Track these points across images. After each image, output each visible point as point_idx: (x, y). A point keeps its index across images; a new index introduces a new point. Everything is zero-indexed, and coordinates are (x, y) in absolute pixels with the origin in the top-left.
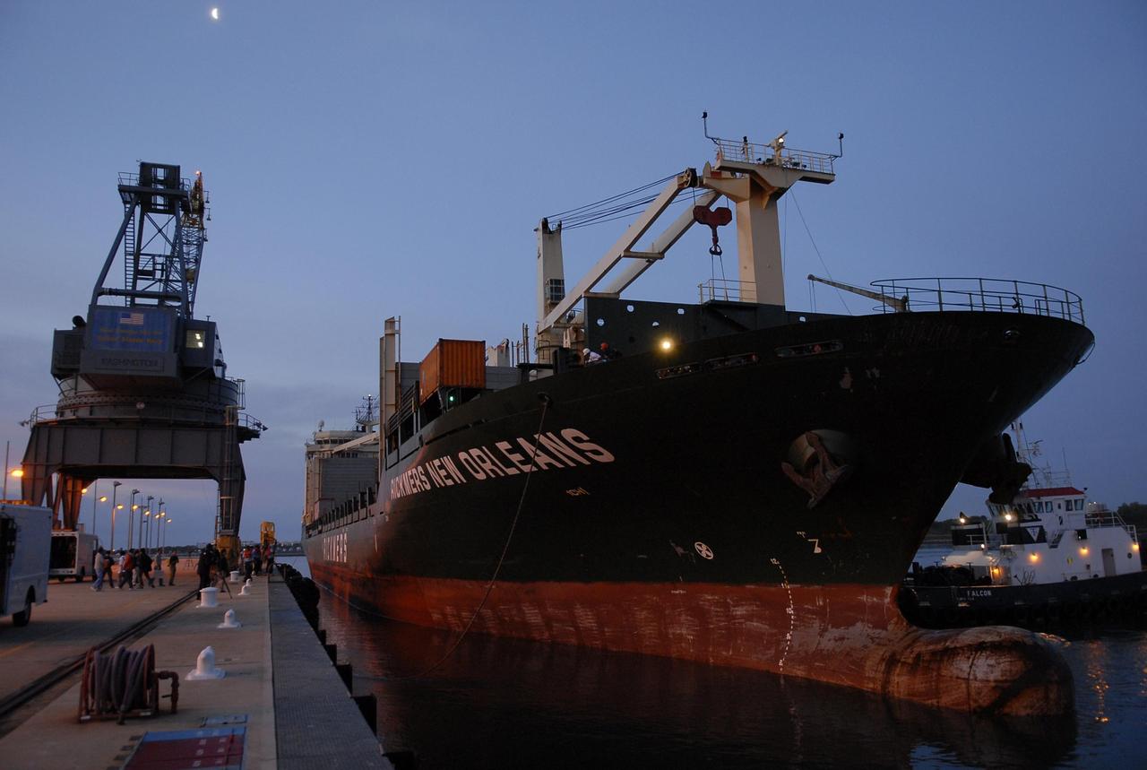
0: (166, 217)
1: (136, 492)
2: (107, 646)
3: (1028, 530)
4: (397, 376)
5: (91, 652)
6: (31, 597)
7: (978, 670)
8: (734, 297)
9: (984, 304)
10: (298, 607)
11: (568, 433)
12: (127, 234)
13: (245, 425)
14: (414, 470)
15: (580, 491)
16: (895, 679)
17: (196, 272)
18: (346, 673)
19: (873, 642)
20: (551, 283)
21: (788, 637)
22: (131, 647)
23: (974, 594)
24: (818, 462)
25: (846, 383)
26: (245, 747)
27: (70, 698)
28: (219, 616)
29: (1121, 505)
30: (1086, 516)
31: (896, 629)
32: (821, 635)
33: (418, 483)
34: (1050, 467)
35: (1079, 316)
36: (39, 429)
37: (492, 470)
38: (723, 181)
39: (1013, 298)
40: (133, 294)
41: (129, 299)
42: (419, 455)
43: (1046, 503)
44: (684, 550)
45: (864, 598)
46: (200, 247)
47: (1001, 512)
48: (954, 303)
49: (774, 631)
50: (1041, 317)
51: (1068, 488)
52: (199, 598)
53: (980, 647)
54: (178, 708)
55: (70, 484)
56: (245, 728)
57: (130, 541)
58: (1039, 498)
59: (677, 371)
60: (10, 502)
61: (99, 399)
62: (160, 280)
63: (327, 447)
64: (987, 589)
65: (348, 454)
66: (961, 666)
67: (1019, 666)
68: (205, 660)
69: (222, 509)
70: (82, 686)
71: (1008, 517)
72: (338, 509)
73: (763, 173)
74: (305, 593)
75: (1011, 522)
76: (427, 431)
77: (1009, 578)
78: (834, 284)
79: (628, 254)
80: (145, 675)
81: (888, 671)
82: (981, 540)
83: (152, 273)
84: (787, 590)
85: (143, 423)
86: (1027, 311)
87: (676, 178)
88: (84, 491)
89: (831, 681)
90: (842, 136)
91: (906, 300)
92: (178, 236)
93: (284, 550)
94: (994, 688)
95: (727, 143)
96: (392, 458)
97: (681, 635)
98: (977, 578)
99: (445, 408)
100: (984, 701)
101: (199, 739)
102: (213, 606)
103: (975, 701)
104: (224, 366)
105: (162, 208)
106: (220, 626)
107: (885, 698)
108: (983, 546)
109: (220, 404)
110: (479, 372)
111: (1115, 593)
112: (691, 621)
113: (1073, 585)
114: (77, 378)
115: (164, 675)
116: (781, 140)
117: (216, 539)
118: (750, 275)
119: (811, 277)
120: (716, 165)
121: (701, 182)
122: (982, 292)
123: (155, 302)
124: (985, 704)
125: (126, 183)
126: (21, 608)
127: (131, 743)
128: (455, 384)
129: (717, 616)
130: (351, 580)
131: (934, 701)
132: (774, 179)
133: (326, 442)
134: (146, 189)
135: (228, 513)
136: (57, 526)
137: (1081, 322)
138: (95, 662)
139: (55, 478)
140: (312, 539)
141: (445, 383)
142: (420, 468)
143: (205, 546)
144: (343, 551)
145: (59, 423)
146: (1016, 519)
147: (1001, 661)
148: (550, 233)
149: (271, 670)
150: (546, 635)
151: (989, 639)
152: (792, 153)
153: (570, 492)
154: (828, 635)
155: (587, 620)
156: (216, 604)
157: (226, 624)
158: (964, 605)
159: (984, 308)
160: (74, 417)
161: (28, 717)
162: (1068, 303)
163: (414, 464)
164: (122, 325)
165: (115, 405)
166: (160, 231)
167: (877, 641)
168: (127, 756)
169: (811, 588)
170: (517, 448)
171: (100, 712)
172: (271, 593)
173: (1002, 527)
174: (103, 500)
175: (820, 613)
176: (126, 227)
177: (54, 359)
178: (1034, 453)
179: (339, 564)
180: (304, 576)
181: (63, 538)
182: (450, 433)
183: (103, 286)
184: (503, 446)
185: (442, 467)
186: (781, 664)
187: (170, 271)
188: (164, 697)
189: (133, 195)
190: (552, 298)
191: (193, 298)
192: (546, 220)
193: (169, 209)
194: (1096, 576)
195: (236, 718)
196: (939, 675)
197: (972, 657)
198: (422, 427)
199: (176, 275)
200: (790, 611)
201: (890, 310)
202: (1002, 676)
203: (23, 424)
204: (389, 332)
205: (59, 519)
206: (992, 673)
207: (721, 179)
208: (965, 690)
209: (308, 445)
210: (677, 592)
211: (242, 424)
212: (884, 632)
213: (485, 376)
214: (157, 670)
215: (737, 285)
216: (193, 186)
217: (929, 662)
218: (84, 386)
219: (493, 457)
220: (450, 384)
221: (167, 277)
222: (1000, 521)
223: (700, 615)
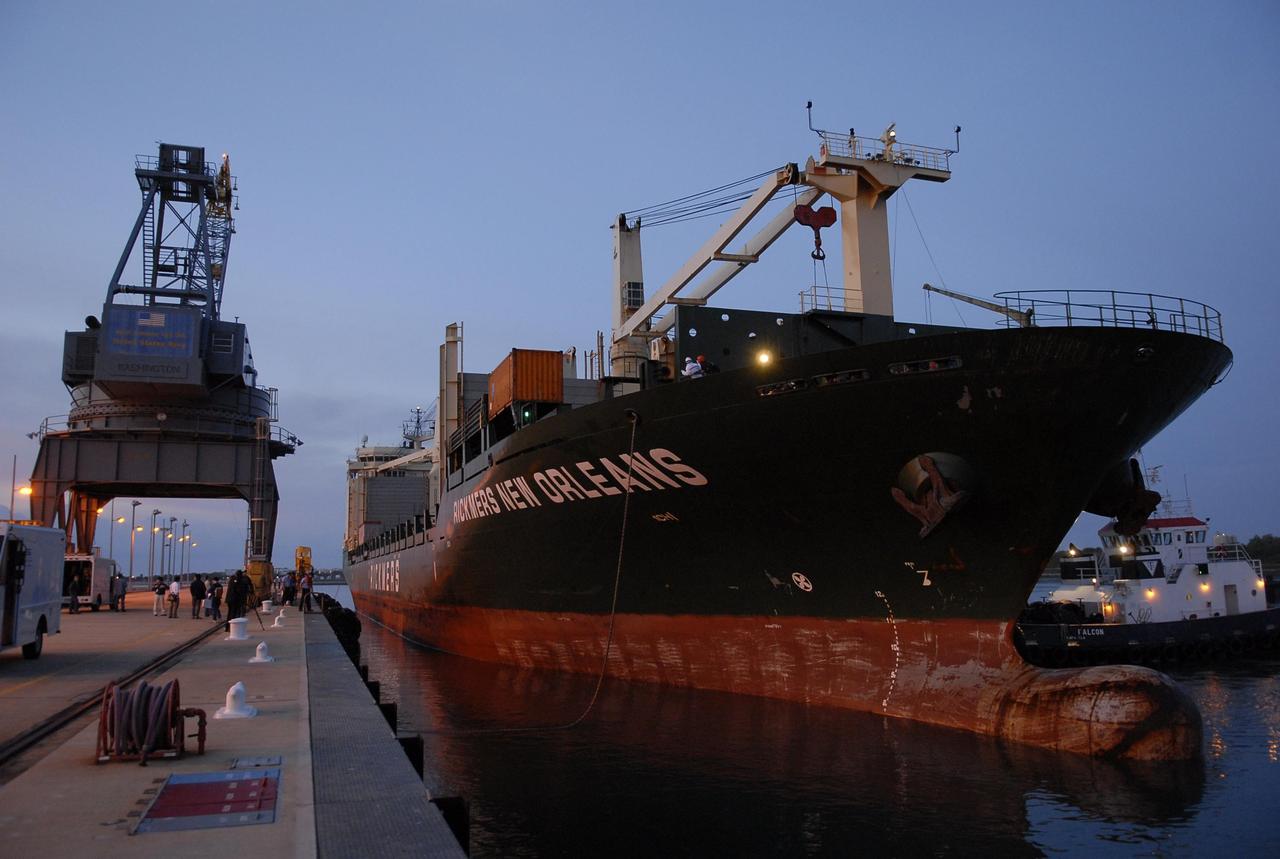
0: (188, 206)
1: (157, 513)
2: (128, 681)
3: (1145, 563)
4: (459, 388)
5: (110, 687)
6: (42, 626)
7: (1100, 711)
8: (838, 306)
9: (1116, 319)
10: (337, 641)
11: (658, 454)
12: (146, 224)
13: (278, 440)
14: (482, 492)
15: (668, 516)
16: (1010, 721)
17: (223, 268)
18: (390, 712)
19: (986, 681)
20: (629, 287)
21: (893, 675)
22: (154, 682)
23: (1085, 633)
24: (931, 488)
25: (964, 403)
26: (279, 791)
27: (86, 736)
28: (250, 650)
29: (1252, 537)
30: (1208, 549)
31: (1011, 668)
32: (929, 674)
33: (486, 505)
34: (1169, 496)
35: (1218, 333)
36: (49, 442)
37: (571, 493)
38: (827, 178)
39: (1148, 313)
40: (153, 292)
41: (148, 298)
42: (488, 475)
43: (1165, 534)
44: (781, 581)
45: (976, 634)
46: (227, 239)
47: (1115, 543)
48: (1085, 318)
49: (876, 669)
50: (1176, 333)
51: (1187, 519)
52: (228, 629)
53: (1104, 687)
54: (205, 749)
55: (84, 503)
56: (279, 771)
57: (151, 567)
58: (1157, 529)
59: (779, 388)
60: (18, 522)
61: (116, 409)
62: (183, 277)
63: (371, 465)
64: (1098, 627)
65: (395, 473)
66: (1083, 707)
67: (1144, 708)
68: (234, 697)
69: (253, 532)
70: (100, 723)
71: (1124, 550)
72: (387, 533)
73: (871, 169)
74: (346, 626)
75: (1126, 555)
76: (499, 449)
77: (1123, 616)
78: (952, 295)
79: (719, 256)
80: (169, 711)
81: (1002, 713)
82: (1092, 574)
83: (173, 269)
84: (893, 625)
85: (164, 437)
86: (1161, 327)
87: (775, 174)
88: (100, 511)
89: (939, 722)
90: (959, 130)
91: (1031, 313)
92: (202, 227)
93: (322, 578)
94: (1118, 731)
95: (833, 136)
96: (455, 477)
97: (775, 672)
98: (1088, 616)
99: (519, 425)
100: (1107, 744)
101: (229, 782)
102: (241, 639)
103: (1097, 744)
104: (254, 374)
105: (185, 195)
106: (251, 661)
107: (999, 741)
108: (1094, 580)
109: (250, 416)
110: (556, 386)
111: (1237, 633)
112: (787, 658)
113: (1192, 625)
114: (90, 386)
115: (190, 713)
116: (892, 134)
117: (246, 565)
118: (856, 282)
119: (927, 287)
120: (821, 160)
121: (804, 179)
122: (1115, 306)
123: (177, 301)
124: (1106, 748)
125: (144, 167)
126: (32, 639)
127: (156, 785)
128: (530, 398)
129: (815, 653)
130: (405, 611)
131: (1053, 744)
132: (884, 177)
133: (371, 459)
134: (166, 174)
135: (259, 537)
136: (69, 550)
137: (1218, 339)
138: (114, 697)
139: (68, 496)
140: (356, 566)
141: (519, 397)
142: (489, 490)
143: (234, 573)
144: (395, 579)
145: (72, 435)
146: (1132, 551)
147: (1125, 702)
148: (628, 230)
149: (308, 708)
150: (626, 670)
151: (1112, 678)
152: (904, 147)
153: (656, 517)
154: (936, 674)
155: (670, 655)
156: (246, 637)
157: (258, 658)
158: (1073, 644)
159: (1116, 323)
160: (89, 429)
161: (41, 757)
162: (1206, 318)
163: (482, 484)
164: (140, 327)
165: (133, 415)
166: (182, 221)
167: (991, 680)
168: (150, 800)
169: (919, 623)
170: (600, 469)
171: (120, 752)
172: (308, 625)
173: (1116, 561)
174: (121, 521)
175: (928, 650)
176: (145, 217)
177: (66, 364)
178: (1153, 480)
179: (390, 593)
180: (344, 606)
181: (77, 563)
182: (524, 452)
183: (119, 283)
184: (584, 466)
185: (514, 488)
186: (884, 704)
187: (194, 267)
188: (190, 736)
189: (151, 181)
190: (630, 304)
191: (220, 296)
192: (623, 216)
193: (193, 197)
194: (1217, 614)
195: (269, 760)
196: (1058, 716)
197: (1095, 697)
198: (490, 446)
199: (201, 271)
200: (895, 647)
201: (1015, 324)
202: (1126, 718)
203: (31, 436)
204: (451, 339)
205: (72, 542)
206: (1116, 714)
207: (825, 175)
208: (1086, 733)
209: (350, 464)
210: (772, 626)
211: (274, 438)
212: (998, 671)
213: (562, 390)
214: (183, 707)
215: (841, 294)
216: (219, 171)
217: (1049, 702)
218: (99, 395)
219: (572, 478)
220: (525, 398)
221: (191, 273)
222: (1114, 554)
223: (796, 651)
